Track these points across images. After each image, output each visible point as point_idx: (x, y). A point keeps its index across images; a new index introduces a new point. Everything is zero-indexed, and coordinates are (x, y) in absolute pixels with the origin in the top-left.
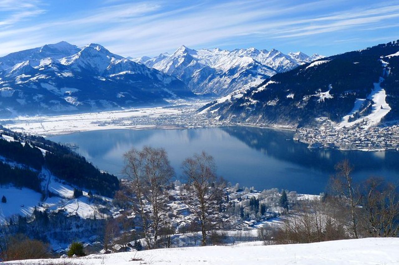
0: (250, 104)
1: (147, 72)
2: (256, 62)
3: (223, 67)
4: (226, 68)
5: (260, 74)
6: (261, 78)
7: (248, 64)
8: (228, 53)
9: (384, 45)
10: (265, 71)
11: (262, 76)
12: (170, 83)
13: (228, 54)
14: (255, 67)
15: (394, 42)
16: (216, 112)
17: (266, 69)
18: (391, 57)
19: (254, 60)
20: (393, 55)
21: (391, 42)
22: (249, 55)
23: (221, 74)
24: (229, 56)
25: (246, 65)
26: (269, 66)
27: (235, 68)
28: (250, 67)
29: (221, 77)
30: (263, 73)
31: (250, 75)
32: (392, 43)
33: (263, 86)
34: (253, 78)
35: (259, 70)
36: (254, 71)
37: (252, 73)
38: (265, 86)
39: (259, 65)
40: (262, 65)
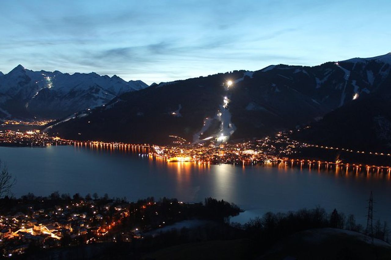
2: (97, 86)
3: (63, 90)
4: (67, 90)
5: (101, 98)
10: (107, 95)
11: (104, 100)
14: (97, 91)
17: (107, 93)
19: (96, 84)
25: (88, 88)
26: (110, 90)
27: (76, 91)
28: (92, 91)
30: (104, 97)
33: (112, 104)
34: (94, 101)
35: (100, 95)
36: (96, 95)
37: (93, 97)
38: (113, 104)
39: (101, 89)
40: (103, 89)
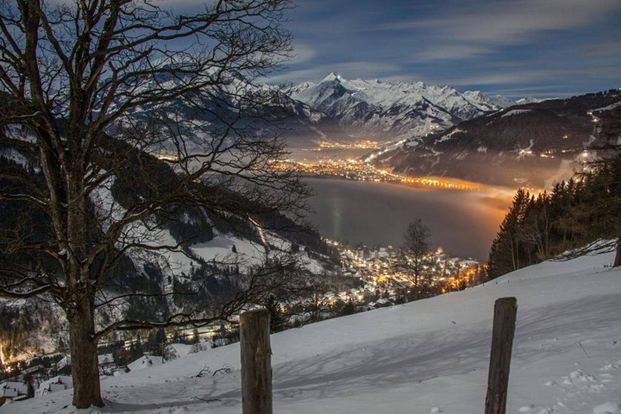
0: (432, 156)
1: (291, 104)
2: (426, 100)
3: (383, 104)
4: (388, 105)
5: (430, 117)
6: (432, 122)
7: (415, 102)
8: (390, 86)
9: (593, 94)
10: (437, 112)
11: (433, 119)
12: (319, 121)
13: (390, 88)
14: (425, 107)
15: (605, 92)
16: (387, 162)
17: (438, 110)
18: (602, 110)
19: (423, 98)
20: (604, 109)
21: (601, 92)
22: (416, 91)
23: (381, 112)
24: (391, 90)
25: (413, 103)
26: (441, 106)
27: (399, 106)
28: (419, 107)
29: (381, 116)
30: (434, 115)
31: (419, 116)
32: (603, 93)
33: (448, 135)
34: (421, 120)
35: (429, 112)
36: (424, 113)
37: (421, 114)
38: (450, 135)
39: (430, 105)
40: (432, 104)
